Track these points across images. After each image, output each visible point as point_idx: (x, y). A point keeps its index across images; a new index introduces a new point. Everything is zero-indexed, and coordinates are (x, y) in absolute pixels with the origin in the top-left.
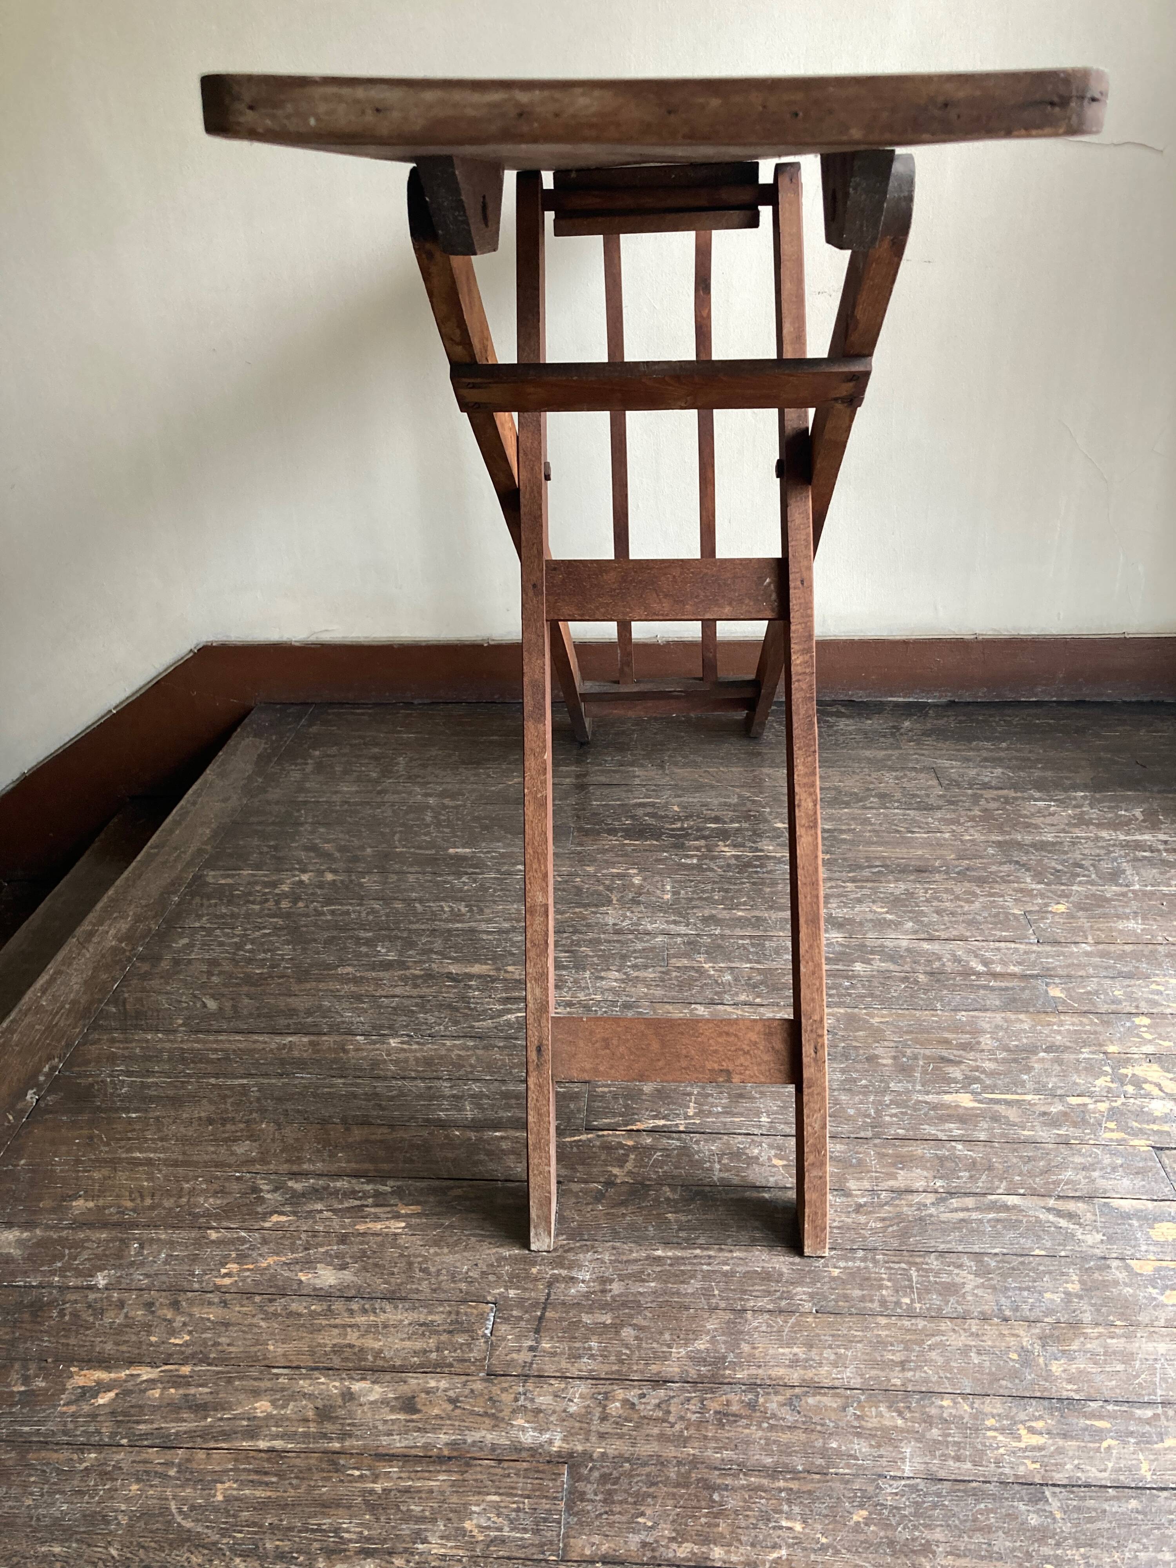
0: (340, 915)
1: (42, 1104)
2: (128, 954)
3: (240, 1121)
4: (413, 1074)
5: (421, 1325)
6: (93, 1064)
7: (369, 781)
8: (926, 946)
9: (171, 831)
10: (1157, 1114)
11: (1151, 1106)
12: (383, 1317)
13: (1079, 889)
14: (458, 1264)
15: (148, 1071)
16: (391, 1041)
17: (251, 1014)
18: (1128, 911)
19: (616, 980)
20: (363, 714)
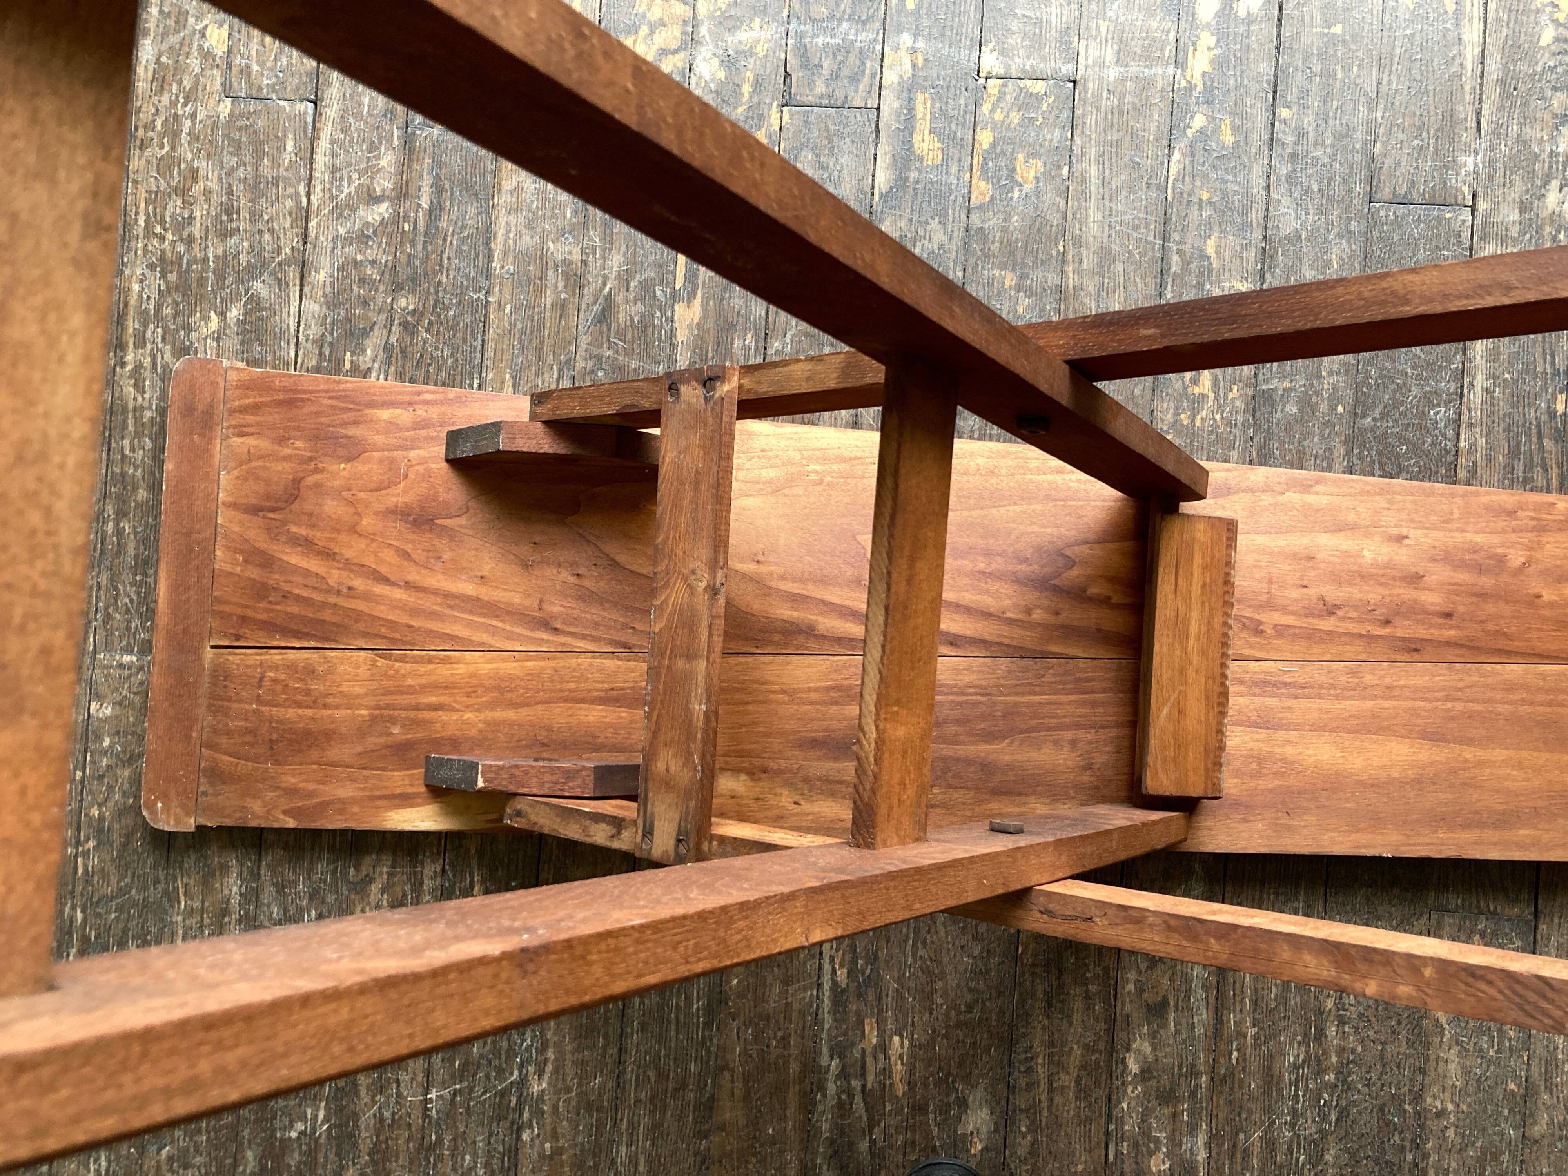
5: (1050, 1005)
14: (961, 968)
16: (535, 1089)
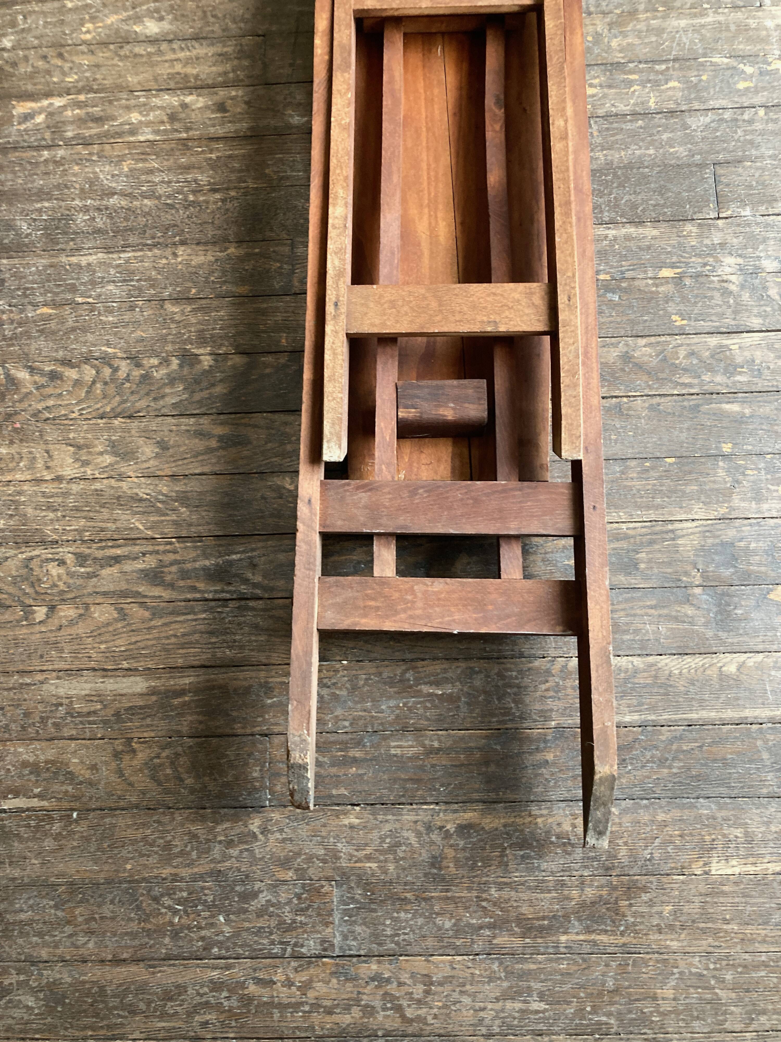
5: (220, 55)
12: (195, 52)
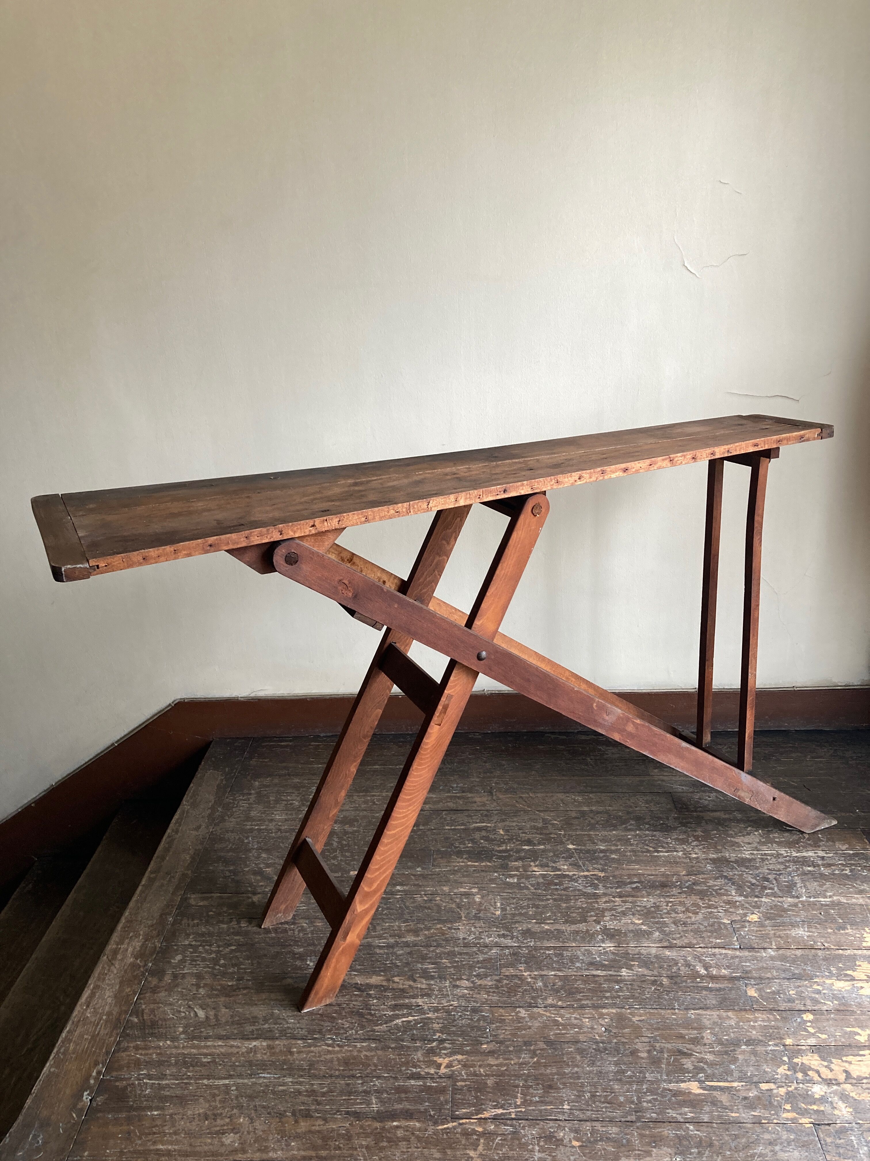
0: (281, 933)
1: (94, 1104)
2: (142, 969)
3: (226, 1116)
4: (337, 1073)
6: (125, 1069)
7: (293, 809)
8: (667, 953)
9: (163, 858)
10: (817, 1096)
11: (813, 1090)
13: (767, 900)
15: (162, 1074)
17: (227, 1022)
18: (798, 920)
19: (466, 988)
20: (286, 746)
